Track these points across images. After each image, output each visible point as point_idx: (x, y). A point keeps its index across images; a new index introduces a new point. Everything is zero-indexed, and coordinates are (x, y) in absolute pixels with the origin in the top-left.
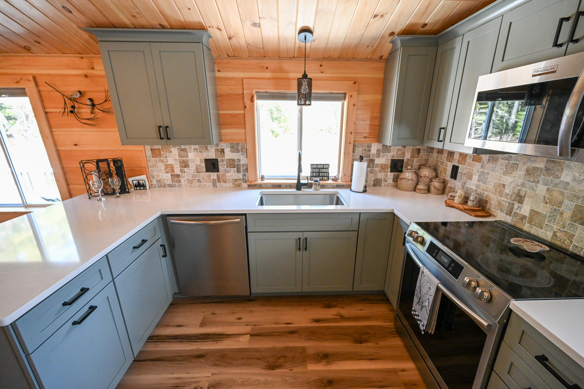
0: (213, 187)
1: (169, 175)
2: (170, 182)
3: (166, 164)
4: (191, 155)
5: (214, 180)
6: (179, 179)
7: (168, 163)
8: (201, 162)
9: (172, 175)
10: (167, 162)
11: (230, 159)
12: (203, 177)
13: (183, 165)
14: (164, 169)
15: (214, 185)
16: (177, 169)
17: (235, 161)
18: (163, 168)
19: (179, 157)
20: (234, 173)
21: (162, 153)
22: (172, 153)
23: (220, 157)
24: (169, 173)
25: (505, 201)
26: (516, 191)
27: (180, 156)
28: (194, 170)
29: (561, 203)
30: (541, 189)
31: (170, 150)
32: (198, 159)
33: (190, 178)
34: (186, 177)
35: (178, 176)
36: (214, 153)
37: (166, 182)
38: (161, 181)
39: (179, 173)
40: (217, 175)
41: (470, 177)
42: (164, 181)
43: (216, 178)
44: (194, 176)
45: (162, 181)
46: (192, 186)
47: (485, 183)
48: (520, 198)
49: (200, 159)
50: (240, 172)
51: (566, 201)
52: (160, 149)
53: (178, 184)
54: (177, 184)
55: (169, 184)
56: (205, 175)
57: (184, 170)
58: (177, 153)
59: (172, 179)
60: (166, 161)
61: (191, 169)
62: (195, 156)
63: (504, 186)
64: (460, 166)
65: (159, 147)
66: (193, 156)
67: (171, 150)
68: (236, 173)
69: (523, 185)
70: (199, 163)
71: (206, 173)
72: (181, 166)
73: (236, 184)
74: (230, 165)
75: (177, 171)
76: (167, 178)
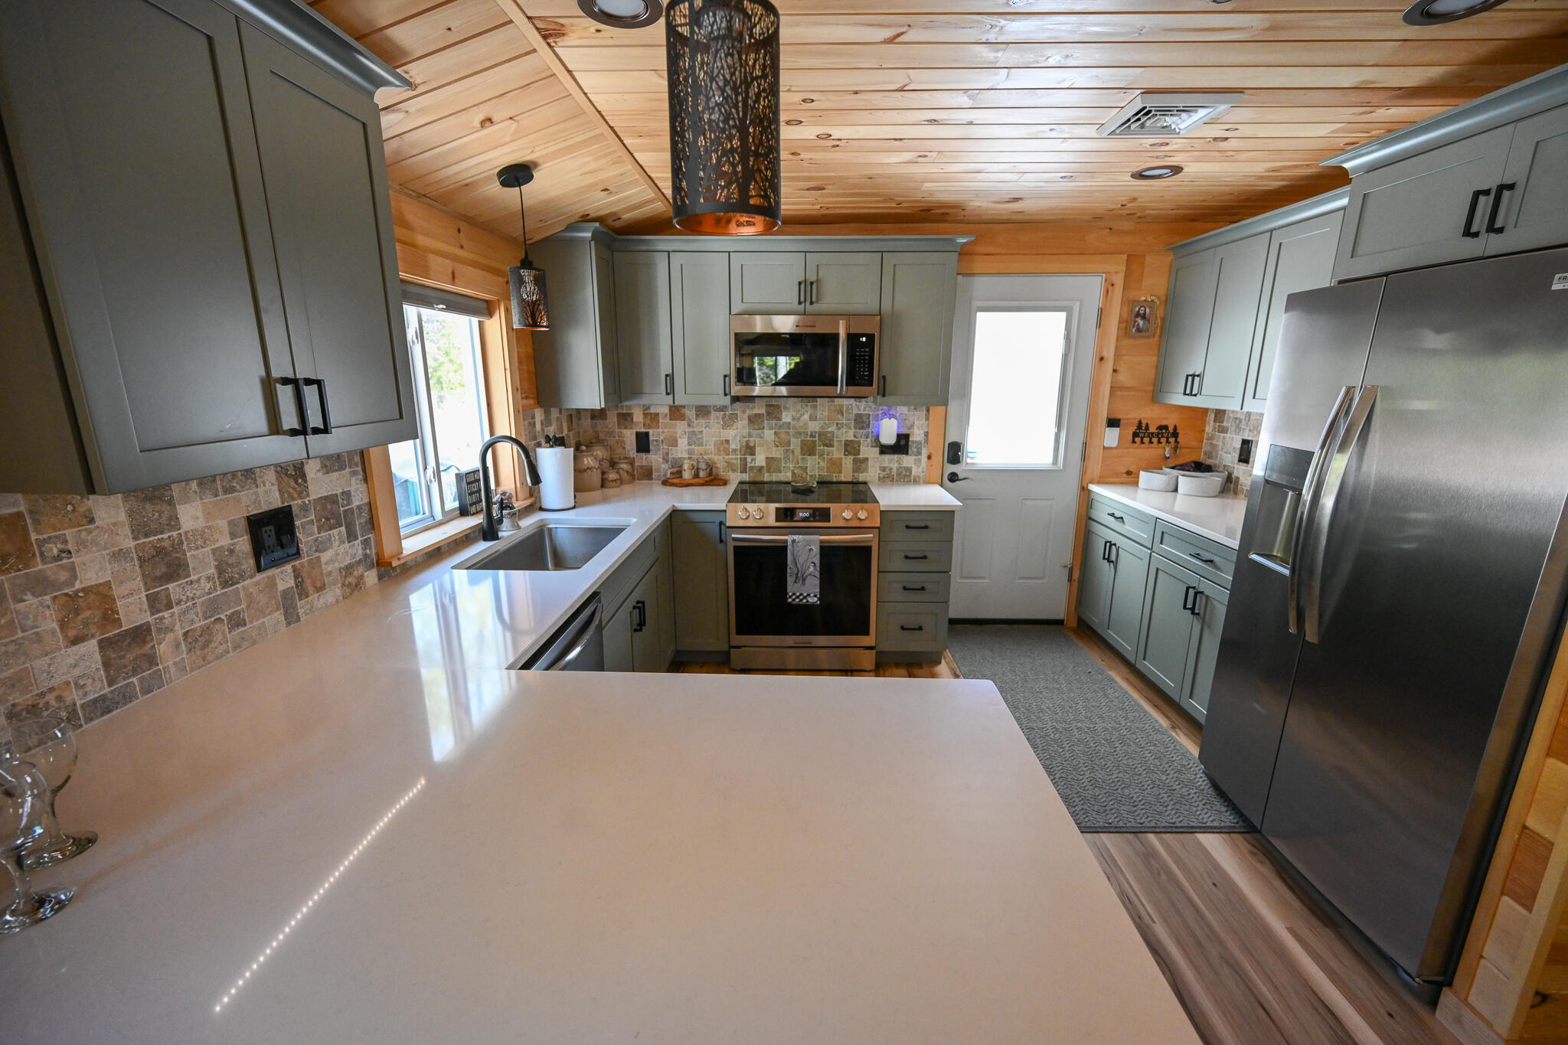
0: (288, 624)
1: (90, 647)
2: (99, 688)
3: (69, 591)
4: (191, 514)
5: (286, 593)
6: (146, 649)
7: (78, 585)
8: (233, 535)
9: (103, 645)
10: (74, 577)
11: (326, 498)
12: (250, 596)
13: (162, 569)
14: (55, 626)
15: (291, 616)
16: (130, 600)
17: (337, 501)
18: (49, 623)
19: (135, 538)
20: (342, 546)
21: (33, 536)
23: (296, 496)
24: (93, 636)
25: (736, 459)
26: (744, 444)
27: (139, 530)
28: (209, 579)
29: (789, 442)
30: (769, 434)
31: (82, 509)
32: (223, 524)
33: (199, 623)
34: (177, 627)
35: (141, 634)
36: (275, 488)
37: (76, 697)
38: (42, 703)
39: (148, 618)
40: (295, 569)
41: (674, 443)
42: (59, 698)
43: (291, 583)
44: (212, 607)
45: (53, 702)
46: (209, 658)
47: (701, 444)
48: (750, 450)
49: (231, 523)
50: (356, 538)
51: (793, 440)
52: (20, 515)
53: (141, 680)
54: (134, 680)
55: (95, 701)
56: (257, 583)
57: (168, 596)
58: (122, 516)
59: (106, 664)
60: (63, 576)
61: (198, 580)
62: (208, 515)
63: (727, 442)
64: (651, 431)
65: (16, 504)
66: (200, 514)
67: (90, 510)
68: (347, 545)
69: (750, 435)
70: (225, 541)
71: (259, 577)
72: (151, 580)
73: (350, 584)
74: (327, 519)
75: (133, 610)
76: (77, 672)
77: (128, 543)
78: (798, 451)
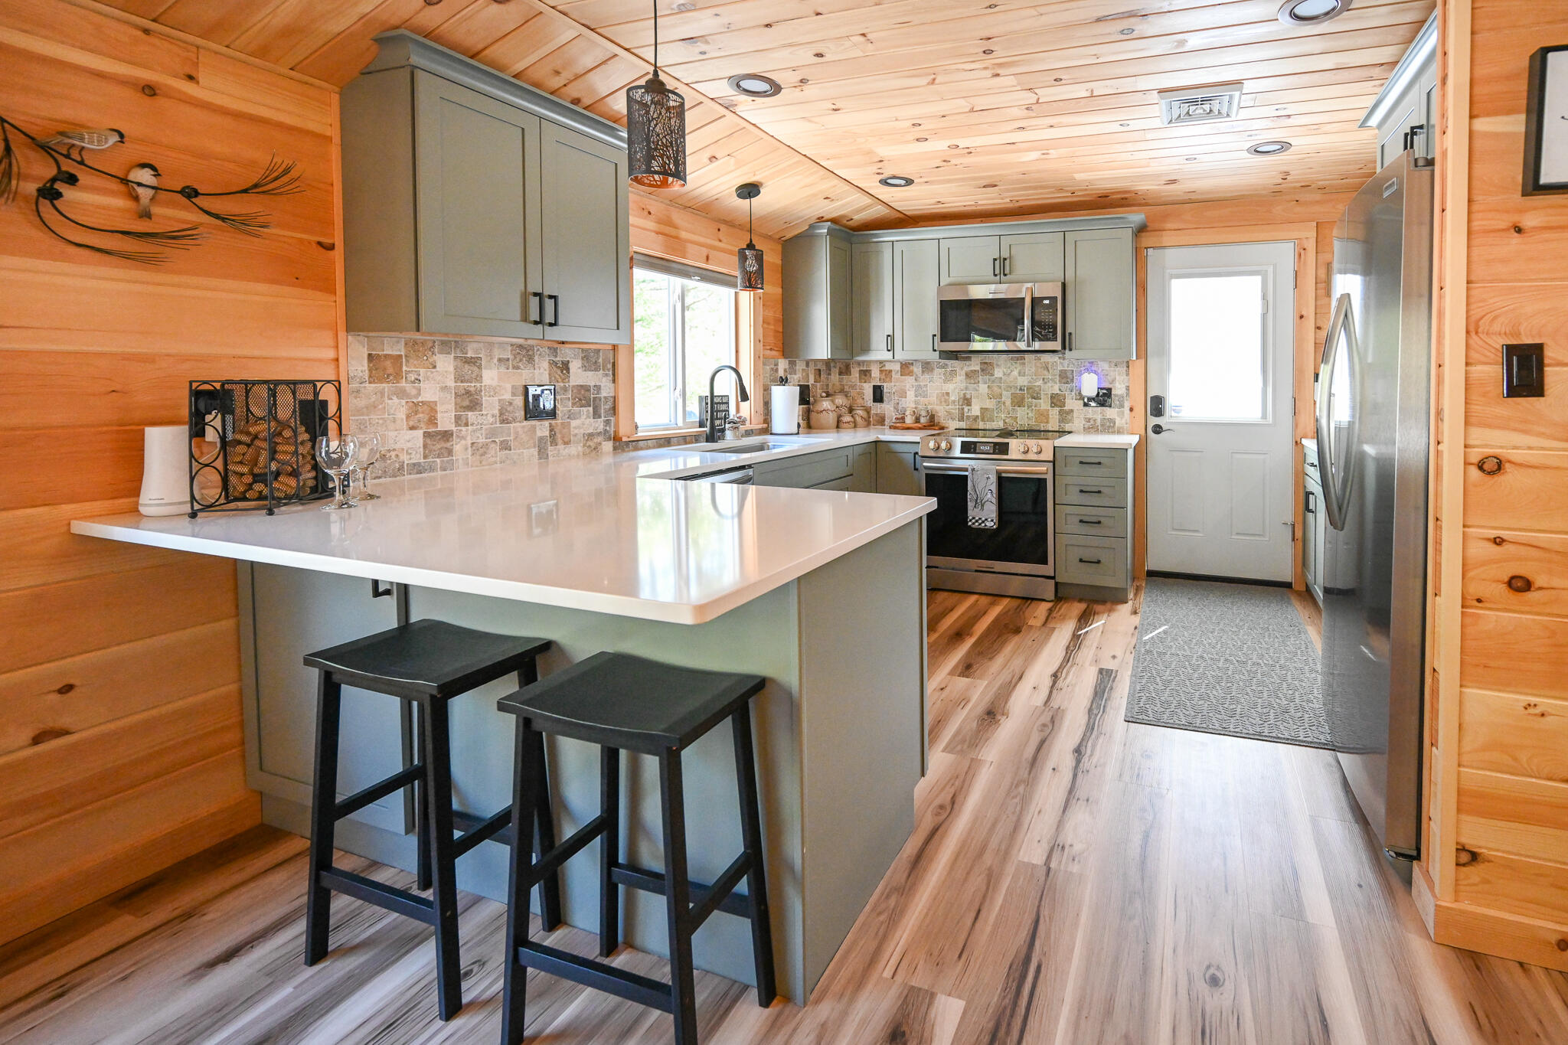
0: (540, 458)
1: (419, 434)
2: (419, 458)
3: (415, 401)
4: (490, 376)
5: (541, 439)
6: (448, 445)
7: (420, 399)
8: (514, 394)
9: (427, 435)
10: (419, 394)
11: (581, 386)
12: (517, 433)
13: (466, 403)
14: (404, 417)
15: (542, 453)
16: (446, 415)
17: (589, 390)
18: (401, 415)
19: (456, 382)
20: (588, 420)
21: (404, 368)
22: (438, 369)
23: (560, 380)
24: (422, 428)
25: (954, 409)
26: (962, 396)
27: (459, 378)
28: (493, 416)
30: (983, 388)
31: (430, 360)
32: (509, 386)
33: (482, 440)
34: (469, 438)
35: (447, 435)
36: (547, 372)
37: (405, 459)
38: (388, 455)
39: (453, 427)
40: (550, 424)
41: (903, 394)
42: (397, 456)
43: (547, 433)
44: (492, 433)
45: (393, 457)
46: (485, 462)
47: (925, 396)
48: (968, 402)
49: (513, 387)
50: (600, 417)
52: (400, 356)
53: (442, 462)
54: (439, 460)
55: (415, 464)
56: (523, 427)
57: (467, 419)
58: (451, 368)
59: (425, 446)
60: (414, 392)
61: (487, 415)
62: (500, 379)
63: (948, 394)
64: (885, 385)
65: (400, 350)
66: (496, 378)
67: (434, 361)
68: (592, 420)
69: (966, 388)
70: (507, 396)
71: (526, 423)
72: (459, 407)
73: (590, 446)
74: (580, 400)
75: (445, 421)
76: (409, 445)
77: (451, 384)
78: (1008, 403)
